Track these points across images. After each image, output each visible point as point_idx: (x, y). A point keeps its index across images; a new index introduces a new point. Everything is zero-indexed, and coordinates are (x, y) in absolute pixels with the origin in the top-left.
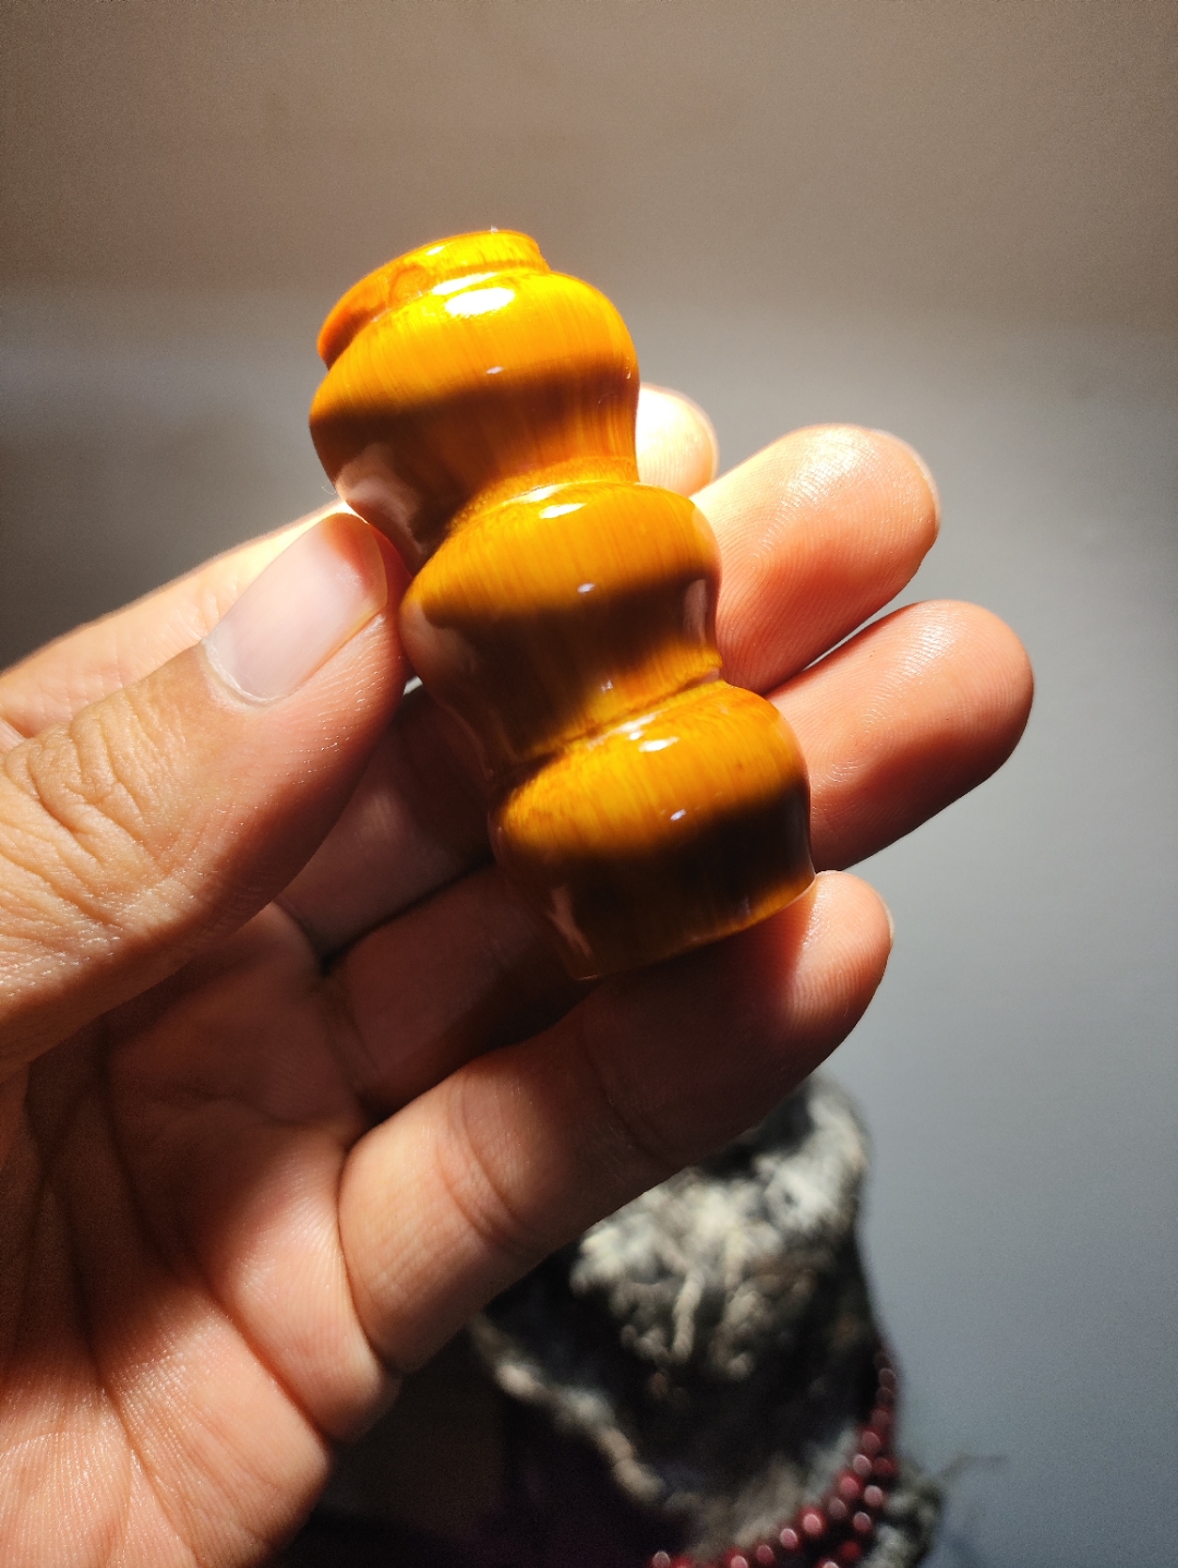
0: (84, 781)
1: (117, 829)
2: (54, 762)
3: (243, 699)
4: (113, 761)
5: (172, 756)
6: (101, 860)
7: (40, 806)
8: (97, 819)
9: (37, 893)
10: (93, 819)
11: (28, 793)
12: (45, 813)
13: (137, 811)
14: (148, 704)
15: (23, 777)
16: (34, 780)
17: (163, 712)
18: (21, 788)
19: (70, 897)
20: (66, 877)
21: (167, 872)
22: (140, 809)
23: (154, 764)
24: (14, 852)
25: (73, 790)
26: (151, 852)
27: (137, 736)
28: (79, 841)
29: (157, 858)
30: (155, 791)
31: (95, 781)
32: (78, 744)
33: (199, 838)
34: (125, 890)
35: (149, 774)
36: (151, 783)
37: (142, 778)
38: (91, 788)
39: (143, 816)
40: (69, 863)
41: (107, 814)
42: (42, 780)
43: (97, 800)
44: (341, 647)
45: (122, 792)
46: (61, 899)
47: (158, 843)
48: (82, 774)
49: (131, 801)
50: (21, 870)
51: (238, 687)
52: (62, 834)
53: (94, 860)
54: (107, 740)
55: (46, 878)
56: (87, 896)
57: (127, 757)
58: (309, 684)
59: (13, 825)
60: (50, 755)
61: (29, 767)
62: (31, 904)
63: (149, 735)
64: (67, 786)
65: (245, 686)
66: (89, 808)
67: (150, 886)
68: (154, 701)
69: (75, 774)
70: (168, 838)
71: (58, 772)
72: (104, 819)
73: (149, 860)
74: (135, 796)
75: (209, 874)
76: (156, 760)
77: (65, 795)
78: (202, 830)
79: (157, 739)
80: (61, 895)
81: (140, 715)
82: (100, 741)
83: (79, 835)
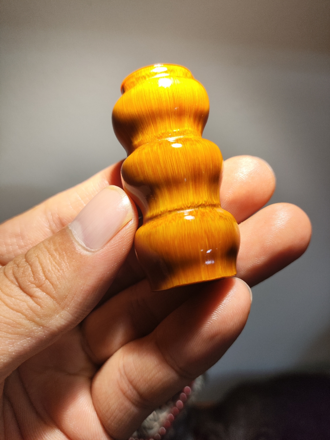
0: (35, 279)
1: (47, 296)
2: (24, 272)
3: (87, 250)
4: (44, 272)
5: (64, 270)
6: (41, 307)
7: (20, 289)
8: (40, 293)
9: (21, 320)
10: (38, 293)
11: (14, 284)
12: (21, 291)
13: (53, 290)
14: (54, 251)
15: (12, 278)
16: (17, 279)
17: (60, 254)
18: (12, 282)
19: (32, 320)
20: (29, 313)
21: (63, 308)
22: (54, 288)
23: (58, 273)
24: (13, 306)
25: (32, 283)
26: (58, 303)
27: (51, 263)
28: (33, 300)
29: (60, 304)
30: (59, 282)
31: (39, 279)
32: (31, 265)
33: (73, 297)
34: (49, 316)
35: (57, 276)
36: (58, 280)
37: (54, 279)
38: (37, 282)
39: (55, 291)
40: (31, 309)
41: (43, 291)
42: (20, 279)
43: (40, 286)
44: (118, 233)
45: (47, 282)
46: (28, 321)
47: (60, 300)
48: (34, 277)
49: (51, 287)
50: (14, 312)
51: (84, 246)
52: (28, 298)
53: (39, 307)
54: (41, 264)
55: (23, 314)
56: (37, 319)
57: (49, 271)
58: (108, 245)
59: (11, 297)
60: (22, 270)
61: (14, 274)
62: (18, 324)
63: (56, 263)
64: (29, 282)
65: (87, 245)
66: (37, 289)
67: (58, 313)
68: (56, 250)
69: (31, 277)
70: (64, 298)
71: (25, 276)
72: (42, 293)
73: (57, 305)
74: (52, 284)
75: (77, 308)
76: (59, 271)
77: (29, 285)
78: (75, 294)
79: (59, 264)
80: (29, 320)
81: (52, 255)
82: (39, 265)
83: (34, 298)
